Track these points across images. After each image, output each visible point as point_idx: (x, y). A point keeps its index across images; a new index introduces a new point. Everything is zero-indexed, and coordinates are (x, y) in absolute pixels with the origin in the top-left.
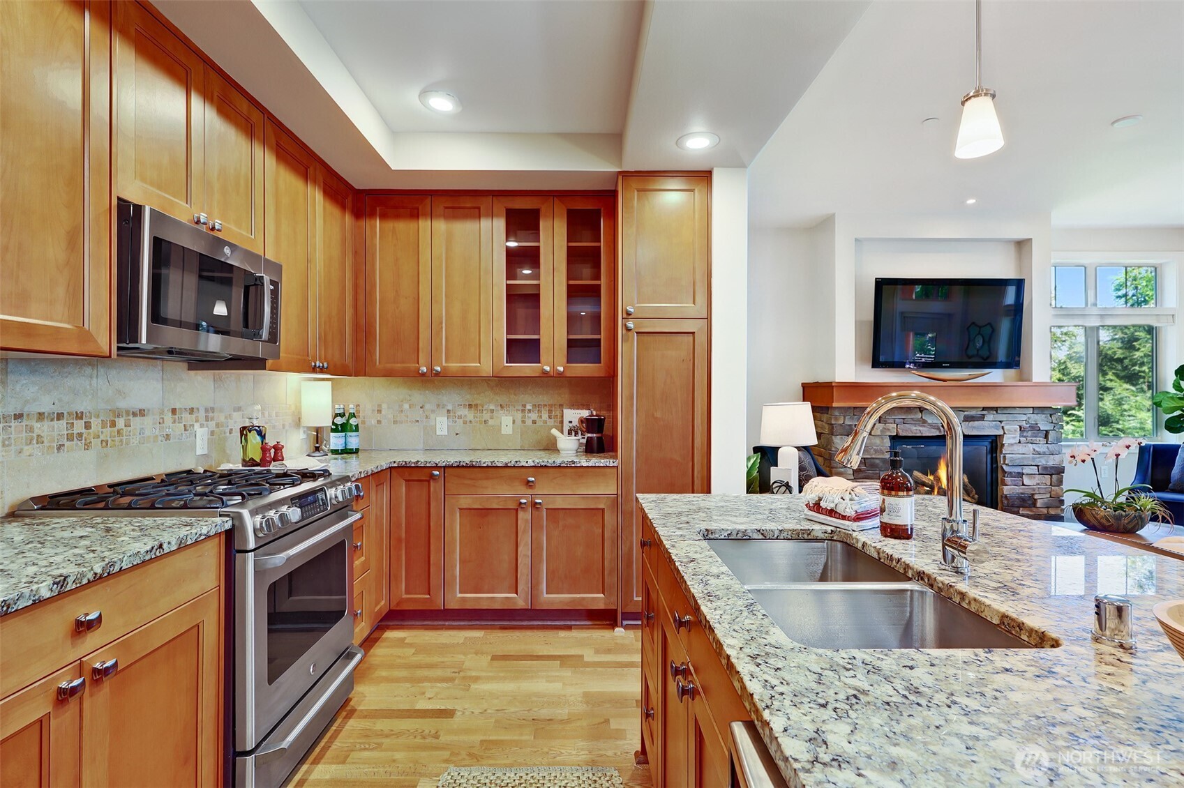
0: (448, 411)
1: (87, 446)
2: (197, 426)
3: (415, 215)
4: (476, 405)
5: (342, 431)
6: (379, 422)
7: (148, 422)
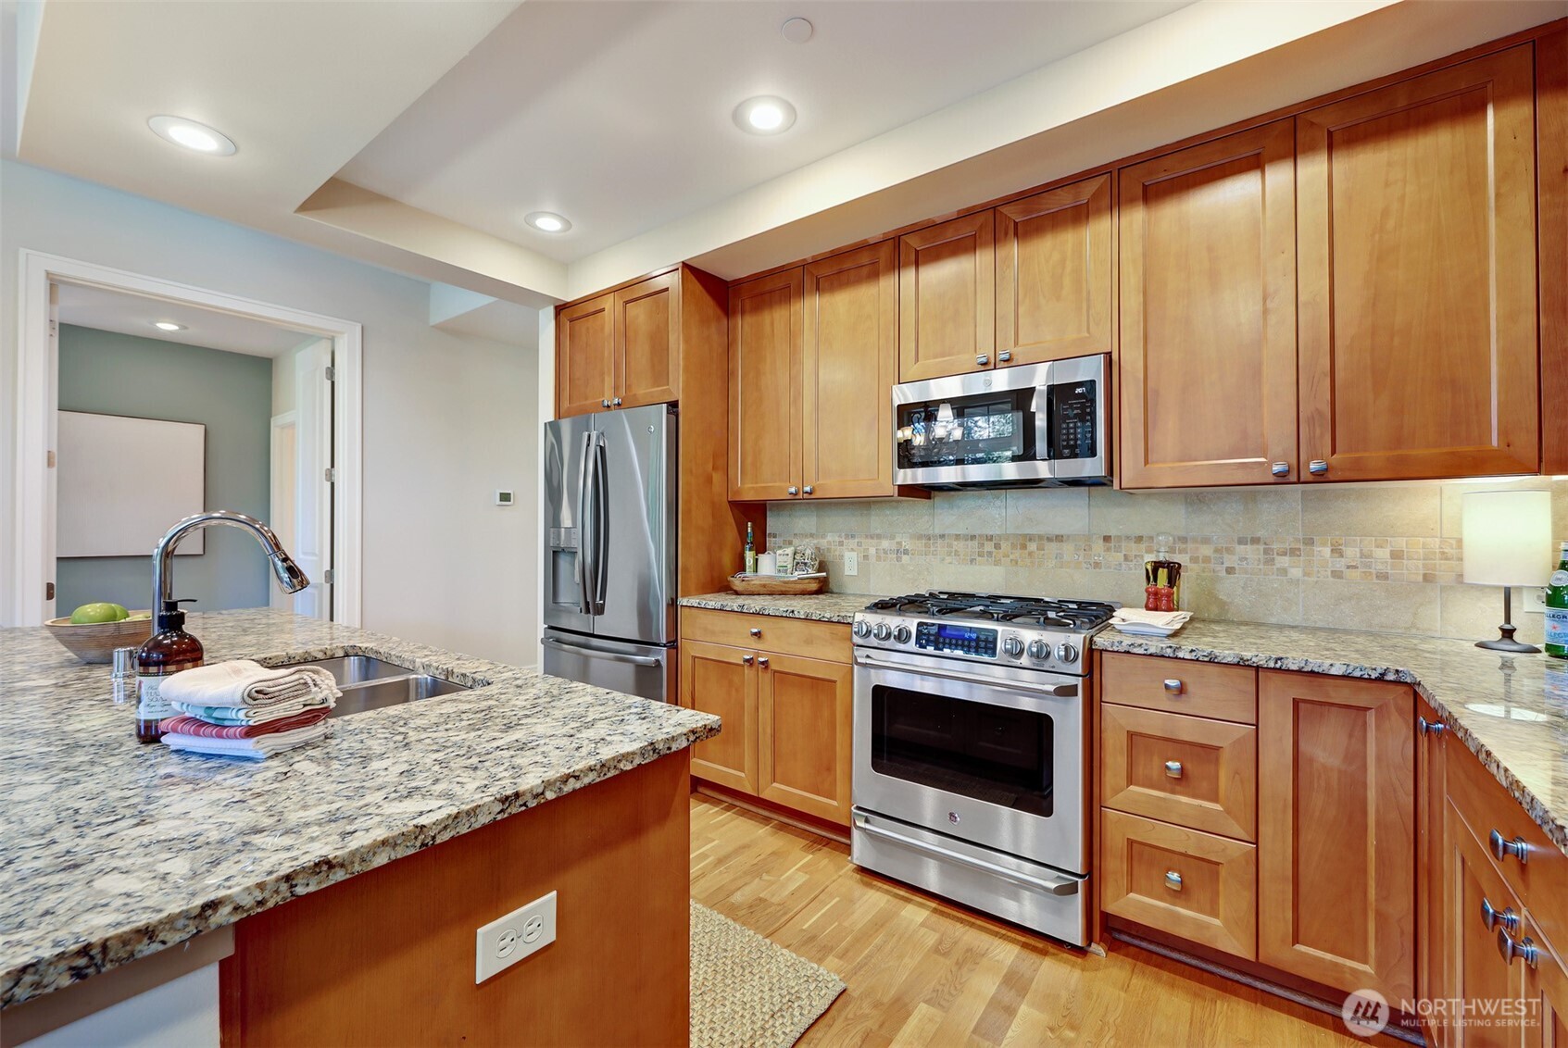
1: (997, 563)
7: (1068, 549)
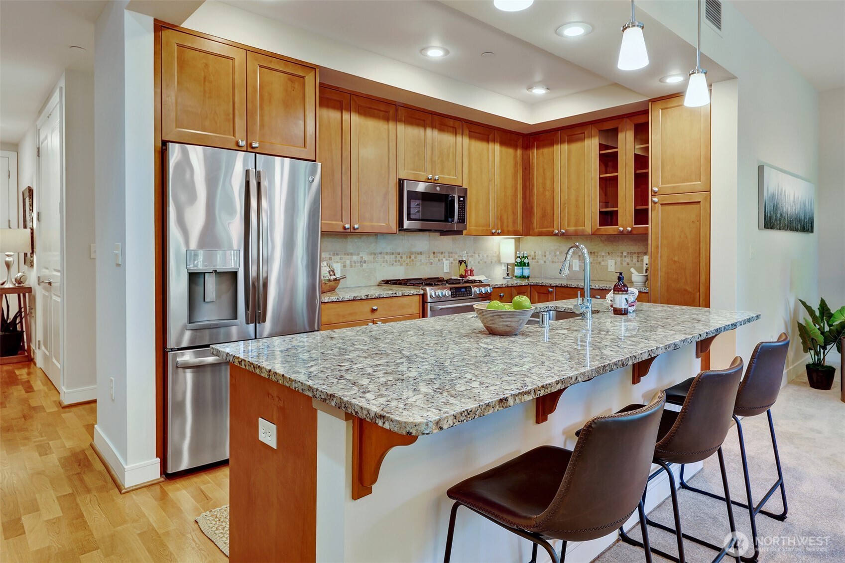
0: (579, 256)
1: (401, 265)
2: (444, 259)
3: (552, 144)
4: (594, 253)
5: (520, 266)
6: (545, 262)
7: (423, 257)
